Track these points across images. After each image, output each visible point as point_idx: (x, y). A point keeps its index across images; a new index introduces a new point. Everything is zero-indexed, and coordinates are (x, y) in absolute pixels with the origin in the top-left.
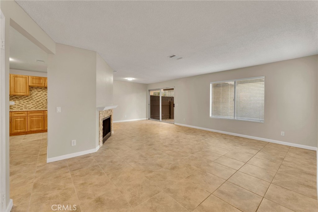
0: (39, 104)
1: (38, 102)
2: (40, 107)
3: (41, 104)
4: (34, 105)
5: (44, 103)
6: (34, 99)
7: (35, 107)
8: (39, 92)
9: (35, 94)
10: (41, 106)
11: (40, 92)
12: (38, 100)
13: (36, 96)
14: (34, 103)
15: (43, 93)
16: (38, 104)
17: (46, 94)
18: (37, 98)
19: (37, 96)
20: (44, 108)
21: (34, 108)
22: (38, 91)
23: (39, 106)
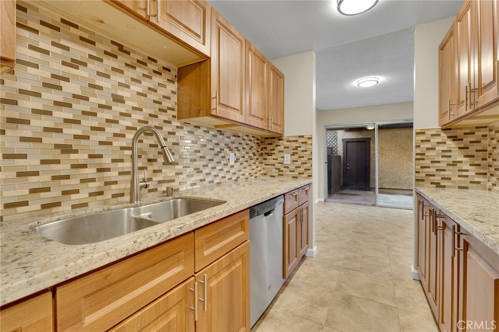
0: (74, 166)
1: (66, 149)
2: (83, 196)
3: (90, 172)
4: (34, 181)
5: (106, 161)
6: (39, 123)
7: (46, 197)
8: (75, 64)
9: (44, 74)
10: (93, 186)
11: (81, 72)
12: (71, 131)
13: (50, 96)
14: (32, 163)
15: (99, 82)
16: (63, 168)
17: (120, 93)
18: (61, 114)
19: (58, 97)
20: (108, 195)
21: (35, 206)
22: (68, 56)
23: (73, 183)
